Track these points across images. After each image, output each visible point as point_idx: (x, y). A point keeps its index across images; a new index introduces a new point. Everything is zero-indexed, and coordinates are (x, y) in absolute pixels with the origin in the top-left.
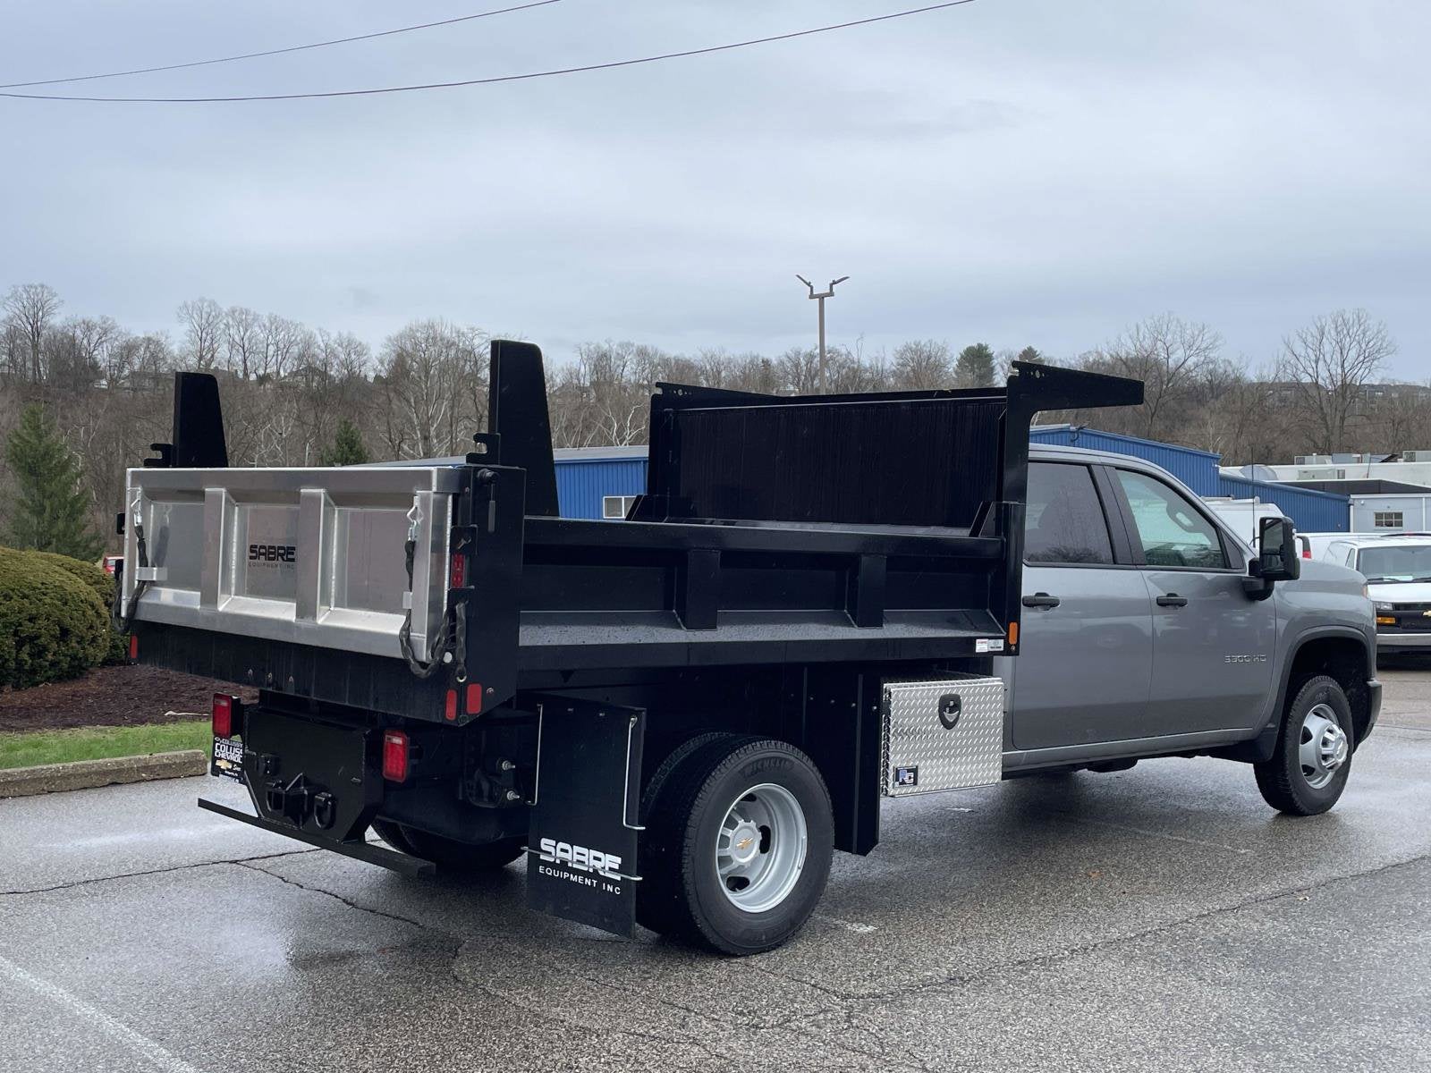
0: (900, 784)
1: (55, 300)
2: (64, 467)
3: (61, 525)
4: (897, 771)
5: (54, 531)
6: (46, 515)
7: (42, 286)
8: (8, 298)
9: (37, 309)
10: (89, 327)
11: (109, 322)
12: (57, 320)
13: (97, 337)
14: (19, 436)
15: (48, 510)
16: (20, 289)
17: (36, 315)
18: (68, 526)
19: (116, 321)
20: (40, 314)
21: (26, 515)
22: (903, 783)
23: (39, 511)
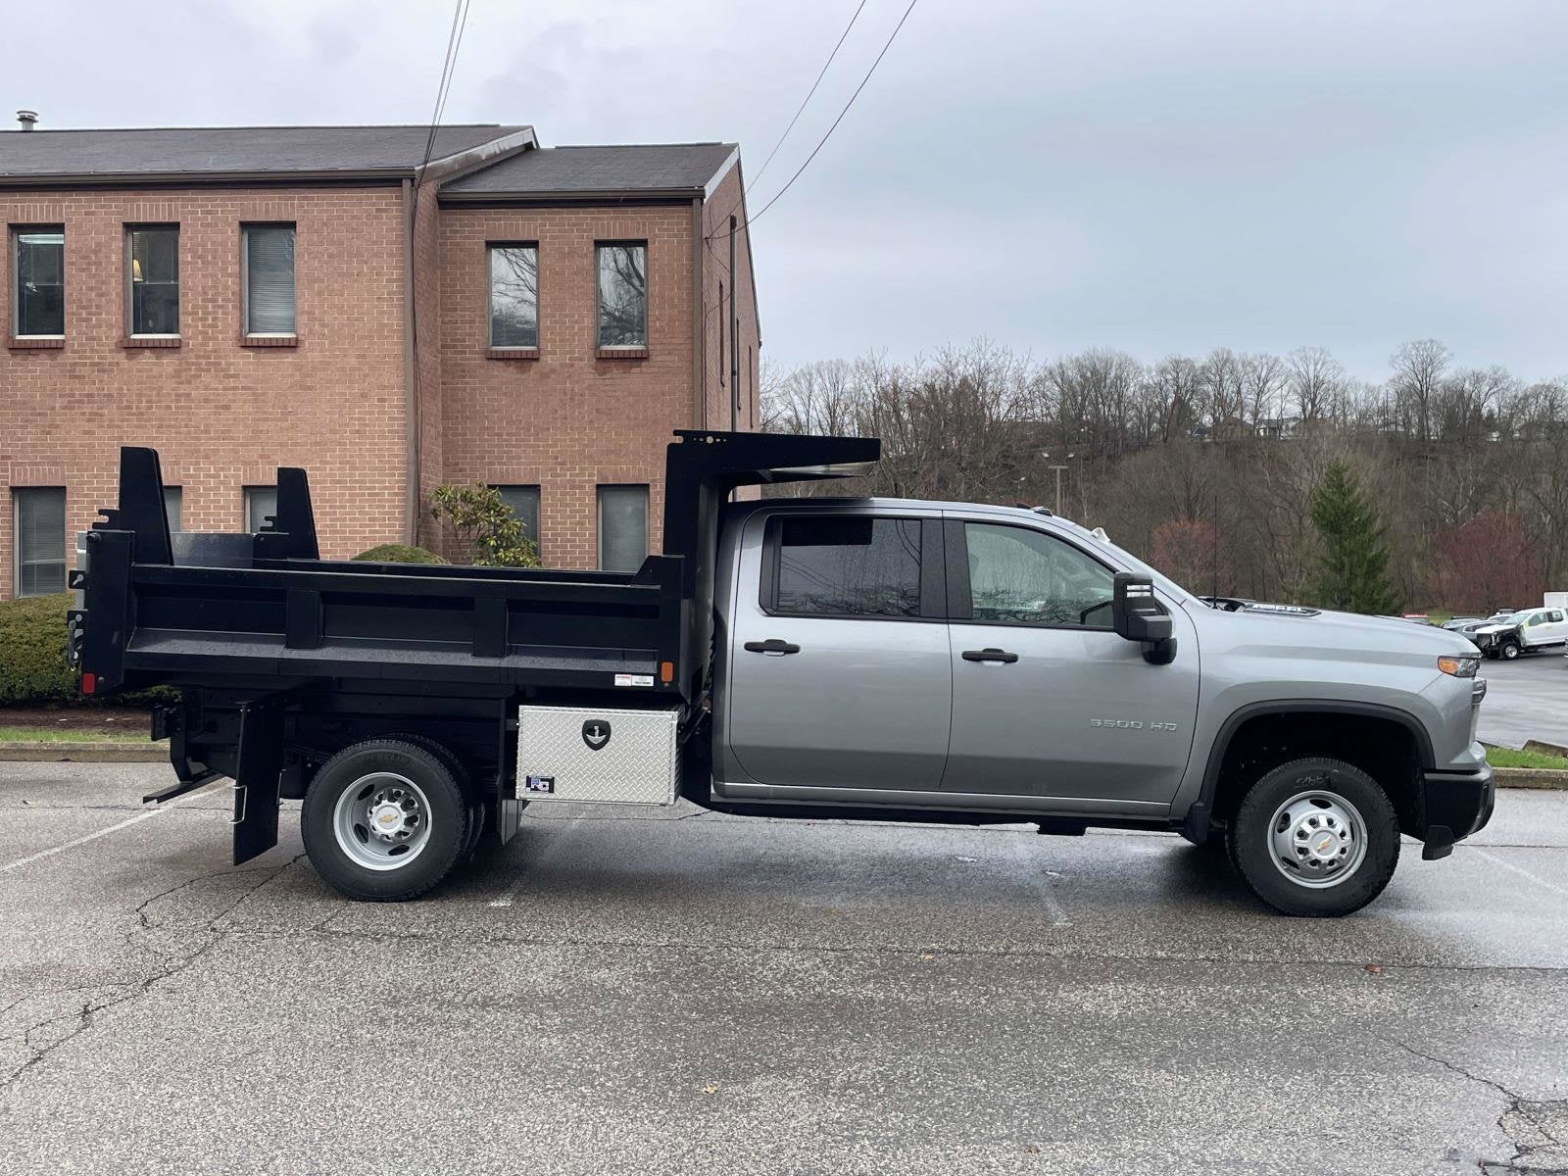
0: (532, 789)
1: (1445, 355)
2: (1365, 525)
3: (1360, 582)
4: (529, 780)
5: (1354, 588)
6: (1346, 573)
7: (1432, 342)
8: (1397, 357)
9: (1427, 366)
10: (1478, 379)
11: (1501, 372)
12: (1446, 375)
13: (1487, 388)
14: (1322, 494)
15: (1347, 567)
16: (1410, 346)
17: (1424, 370)
18: (1366, 584)
19: (1508, 370)
20: (1429, 370)
21: (1326, 571)
22: (536, 789)
23: (1339, 568)
